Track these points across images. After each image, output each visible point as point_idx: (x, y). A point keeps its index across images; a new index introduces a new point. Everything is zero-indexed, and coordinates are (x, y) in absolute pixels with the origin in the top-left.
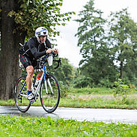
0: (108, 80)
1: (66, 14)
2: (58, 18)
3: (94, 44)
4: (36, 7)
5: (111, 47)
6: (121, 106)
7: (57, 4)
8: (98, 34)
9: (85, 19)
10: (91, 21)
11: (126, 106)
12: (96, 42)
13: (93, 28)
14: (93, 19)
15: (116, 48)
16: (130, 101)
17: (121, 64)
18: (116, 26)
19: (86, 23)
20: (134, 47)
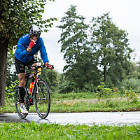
0: (92, 85)
1: (48, 21)
2: (40, 24)
3: (77, 49)
4: (18, 15)
5: (94, 51)
6: (105, 109)
7: (39, 11)
8: (81, 40)
9: (67, 25)
10: (74, 27)
11: (109, 108)
12: (79, 47)
13: (76, 33)
14: (75, 24)
15: (99, 53)
16: (114, 104)
17: (105, 69)
18: (99, 31)
19: (69, 29)
20: (117, 51)
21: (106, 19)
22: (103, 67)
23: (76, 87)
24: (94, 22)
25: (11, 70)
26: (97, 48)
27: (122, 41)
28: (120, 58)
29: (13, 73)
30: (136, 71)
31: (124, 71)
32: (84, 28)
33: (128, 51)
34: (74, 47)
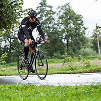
0: (59, 53)
1: (26, 10)
2: (21, 13)
3: (48, 29)
4: (5, 7)
5: (60, 30)
6: (67, 72)
8: (50, 22)
9: (40, 12)
10: (45, 13)
11: (71, 71)
12: (49, 27)
13: (47, 18)
14: (46, 11)
15: (63, 31)
16: (74, 68)
17: (67, 42)
18: (63, 16)
19: (42, 15)
20: (76, 29)
21: (68, 7)
22: (66, 40)
23: (48, 55)
24: (59, 10)
25: (2, 44)
26: (62, 28)
27: (79, 22)
28: (78, 34)
29: (3, 47)
30: (89, 43)
31: (81, 43)
32: (52, 13)
33: (84, 29)
34: (46, 27)
